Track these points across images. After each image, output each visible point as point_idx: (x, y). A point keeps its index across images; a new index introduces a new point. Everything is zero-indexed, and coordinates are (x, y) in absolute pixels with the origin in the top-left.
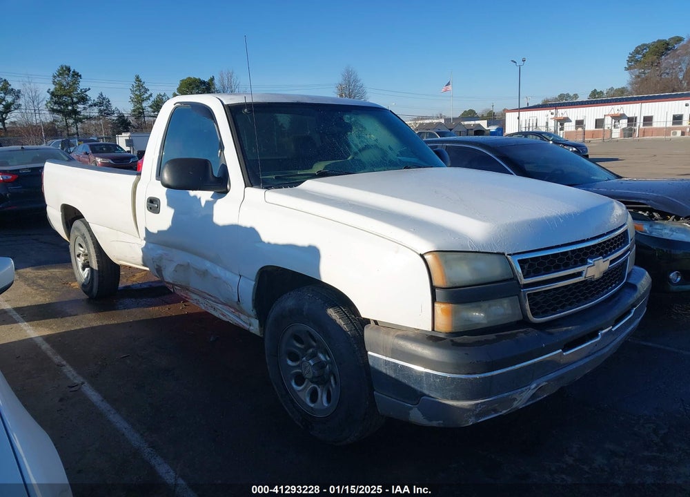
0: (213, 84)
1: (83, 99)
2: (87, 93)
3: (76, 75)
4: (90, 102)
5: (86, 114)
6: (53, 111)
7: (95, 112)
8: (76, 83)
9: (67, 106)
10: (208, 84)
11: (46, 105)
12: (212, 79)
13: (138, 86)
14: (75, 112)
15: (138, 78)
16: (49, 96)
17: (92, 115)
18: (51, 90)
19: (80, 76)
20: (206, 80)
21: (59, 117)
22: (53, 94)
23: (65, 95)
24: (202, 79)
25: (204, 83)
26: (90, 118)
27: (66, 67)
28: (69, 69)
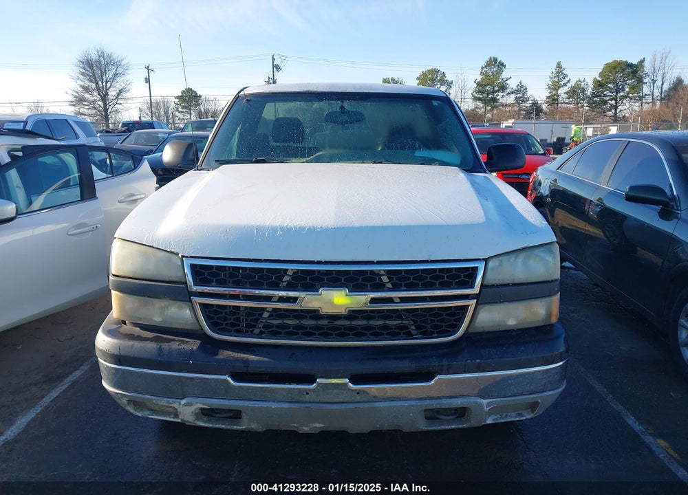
0: (642, 67)
1: (503, 88)
2: (508, 82)
3: (502, 65)
4: (508, 90)
5: (503, 102)
6: (475, 99)
7: (511, 99)
8: (500, 72)
9: (488, 94)
10: (636, 66)
11: (472, 94)
12: (642, 61)
13: (557, 72)
14: (494, 100)
15: (559, 66)
16: (475, 86)
17: (508, 102)
18: (478, 80)
19: (505, 66)
21: (481, 105)
22: (478, 84)
23: (488, 84)
25: (631, 65)
26: (506, 105)
27: (494, 58)
28: (495, 60)
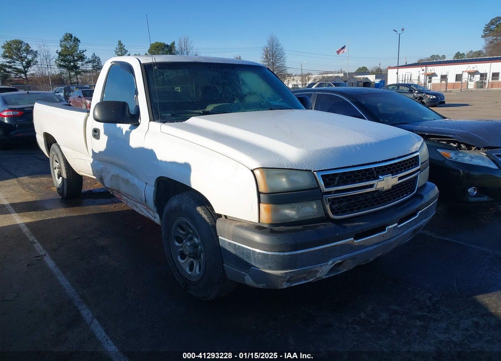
0: (174, 47)
1: (81, 58)
2: (84, 53)
3: (77, 40)
4: (86, 60)
5: (83, 69)
6: (60, 66)
7: (89, 67)
8: (76, 46)
9: (70, 62)
10: (171, 47)
11: (55, 62)
12: (173, 43)
13: (120, 48)
14: (76, 67)
15: (120, 43)
16: (57, 55)
17: (88, 69)
18: (59, 51)
19: (79, 41)
20: (169, 44)
21: (65, 70)
22: (60, 54)
23: (69, 55)
24: (166, 43)
25: (167, 46)
26: (86, 72)
27: (69, 34)
28: (71, 36)
